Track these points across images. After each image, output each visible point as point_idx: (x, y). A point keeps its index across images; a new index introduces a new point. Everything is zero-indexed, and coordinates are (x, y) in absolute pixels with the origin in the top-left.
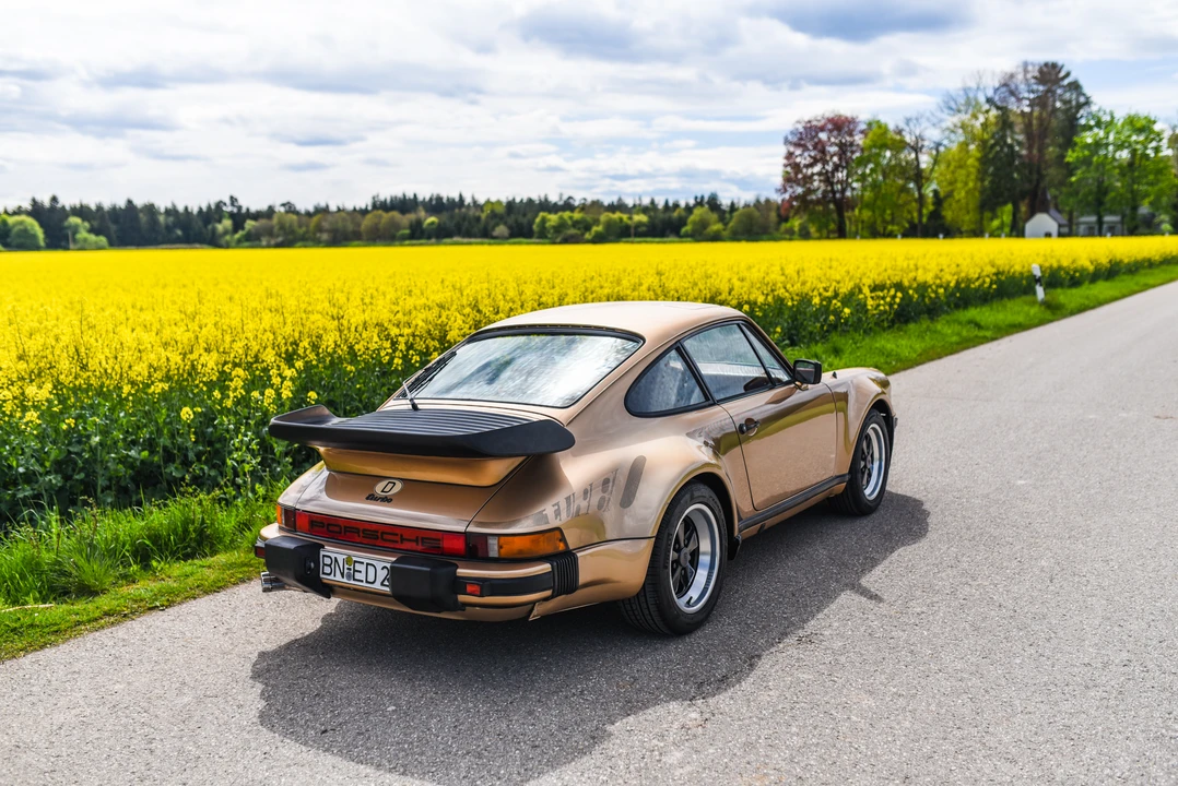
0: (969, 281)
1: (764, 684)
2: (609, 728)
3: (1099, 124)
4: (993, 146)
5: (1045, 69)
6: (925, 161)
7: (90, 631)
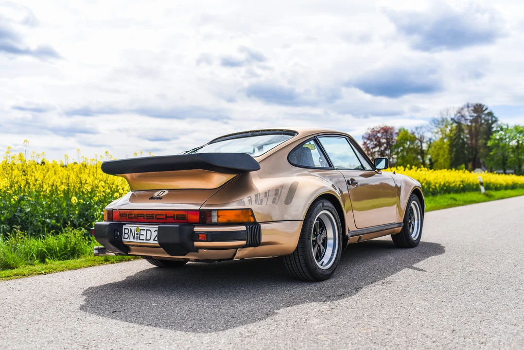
0: (450, 183)
1: (365, 297)
2: (276, 311)
3: (502, 129)
4: (455, 139)
5: (477, 107)
6: (425, 147)
7: (4, 280)
